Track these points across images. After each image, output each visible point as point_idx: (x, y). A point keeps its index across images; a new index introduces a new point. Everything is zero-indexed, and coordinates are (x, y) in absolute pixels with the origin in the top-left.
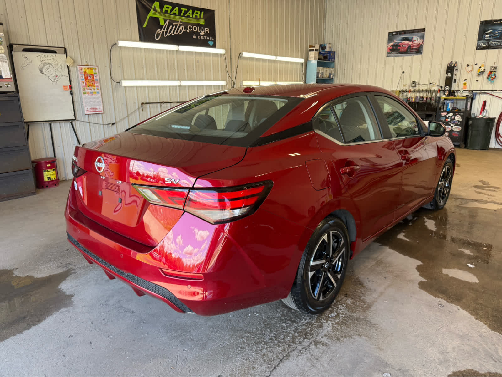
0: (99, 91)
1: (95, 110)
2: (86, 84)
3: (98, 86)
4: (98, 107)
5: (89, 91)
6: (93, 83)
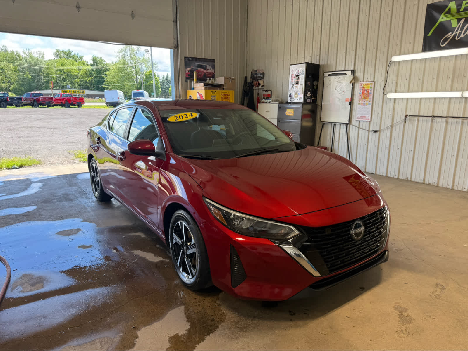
0: (371, 103)
1: (363, 118)
2: (362, 97)
3: (370, 99)
4: (367, 116)
5: (363, 102)
6: (367, 96)
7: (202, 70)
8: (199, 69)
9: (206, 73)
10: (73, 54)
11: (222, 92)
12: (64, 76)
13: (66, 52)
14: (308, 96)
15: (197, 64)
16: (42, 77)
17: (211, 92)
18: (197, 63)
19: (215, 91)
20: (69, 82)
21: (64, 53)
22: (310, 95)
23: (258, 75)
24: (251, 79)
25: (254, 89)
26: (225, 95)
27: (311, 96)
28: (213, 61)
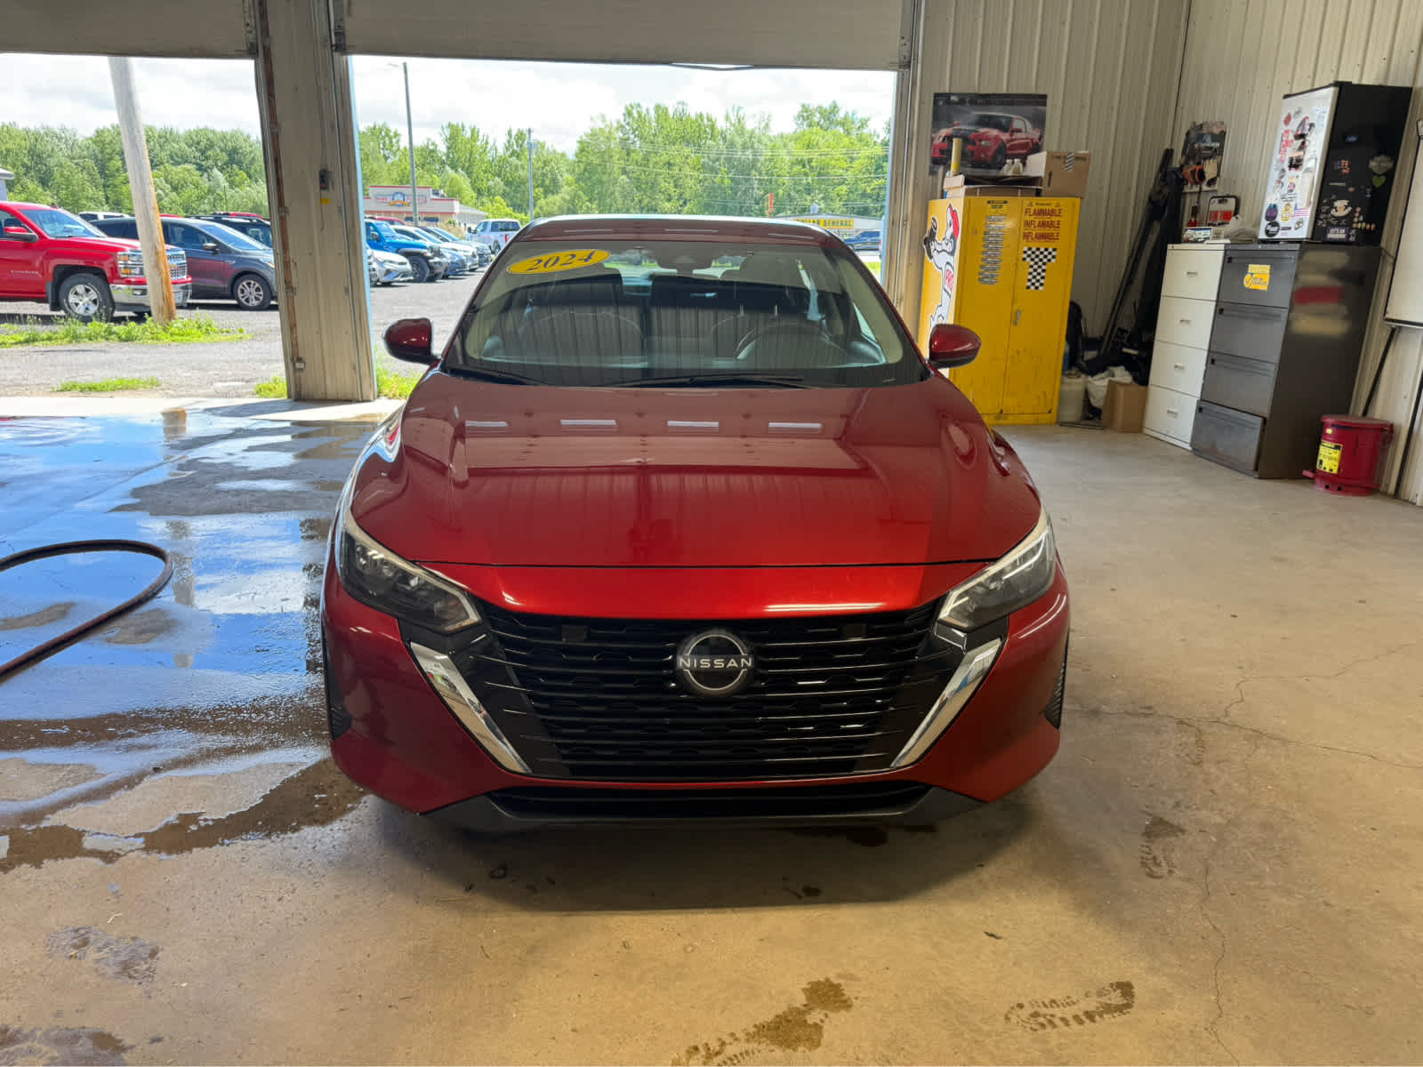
7: (995, 132)
8: (982, 130)
9: (1009, 141)
10: (841, 115)
11: (1031, 204)
12: (810, 178)
13: (825, 111)
14: (1333, 216)
15: (976, 113)
16: (756, 182)
17: (989, 202)
18: (976, 110)
19: (1003, 198)
20: (822, 195)
21: (820, 113)
22: (1347, 212)
23: (1204, 142)
24: (1184, 157)
25: (1186, 193)
26: (1040, 213)
27: (1350, 217)
28: (1041, 99)
